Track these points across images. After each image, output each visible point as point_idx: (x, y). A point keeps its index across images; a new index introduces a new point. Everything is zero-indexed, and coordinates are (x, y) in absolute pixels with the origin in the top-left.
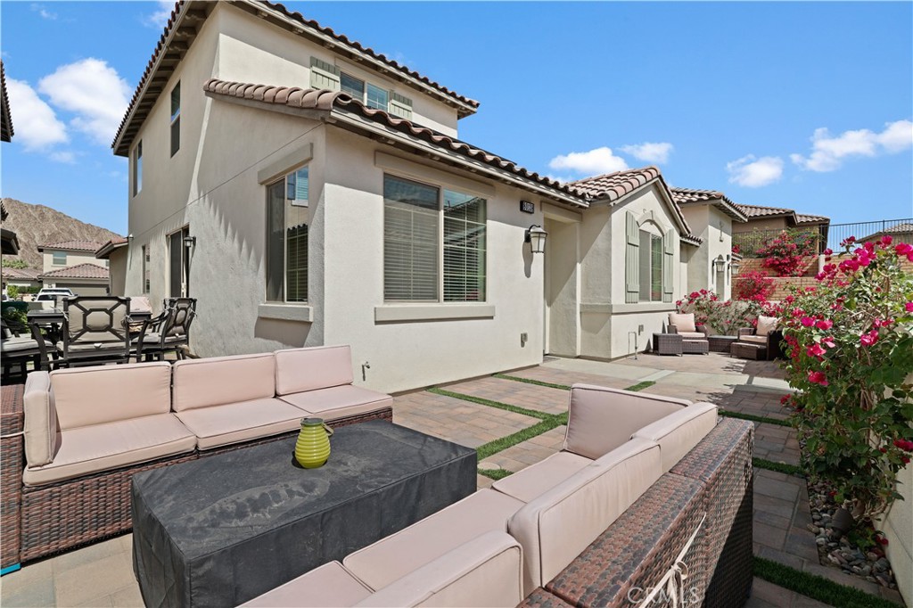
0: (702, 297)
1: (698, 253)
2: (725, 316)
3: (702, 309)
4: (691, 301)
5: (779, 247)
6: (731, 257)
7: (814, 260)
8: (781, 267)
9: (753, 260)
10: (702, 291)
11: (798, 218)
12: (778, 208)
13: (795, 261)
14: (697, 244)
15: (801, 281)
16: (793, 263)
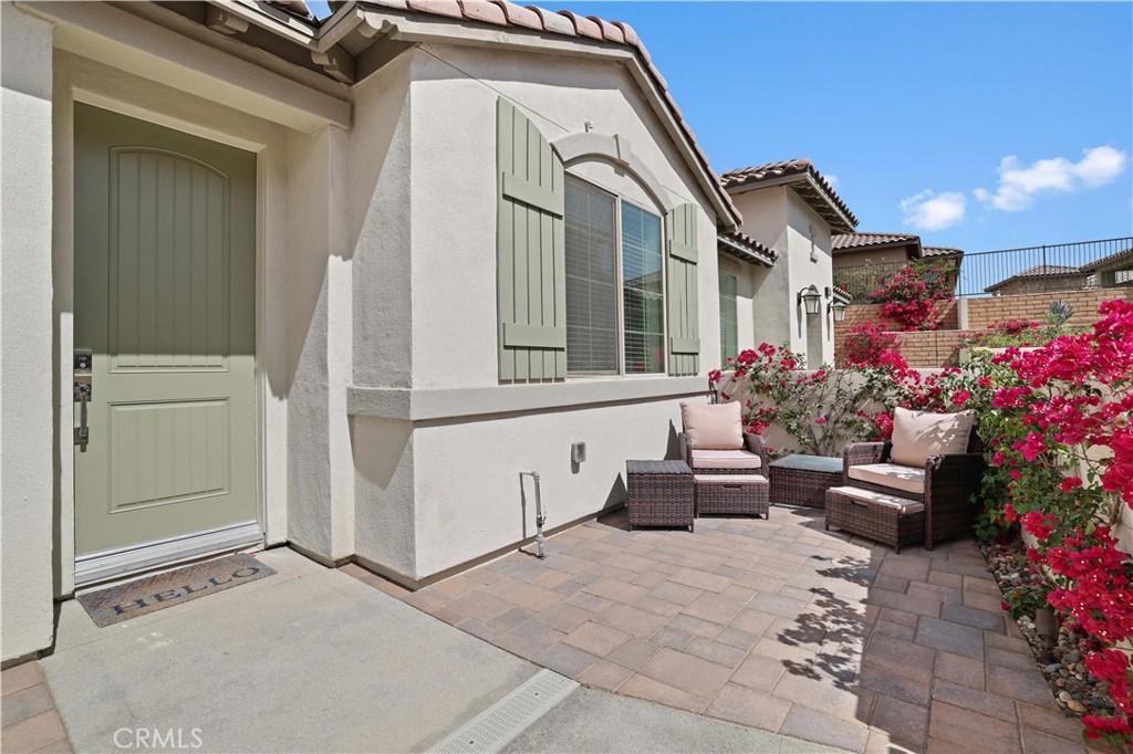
0: (765, 360)
1: (771, 279)
2: (815, 405)
3: (763, 388)
4: (740, 371)
5: (903, 288)
6: (833, 294)
7: (952, 303)
8: (906, 316)
9: (867, 307)
10: (763, 347)
11: (923, 251)
12: (897, 233)
13: (925, 306)
14: (768, 260)
15: (936, 337)
16: (923, 310)
